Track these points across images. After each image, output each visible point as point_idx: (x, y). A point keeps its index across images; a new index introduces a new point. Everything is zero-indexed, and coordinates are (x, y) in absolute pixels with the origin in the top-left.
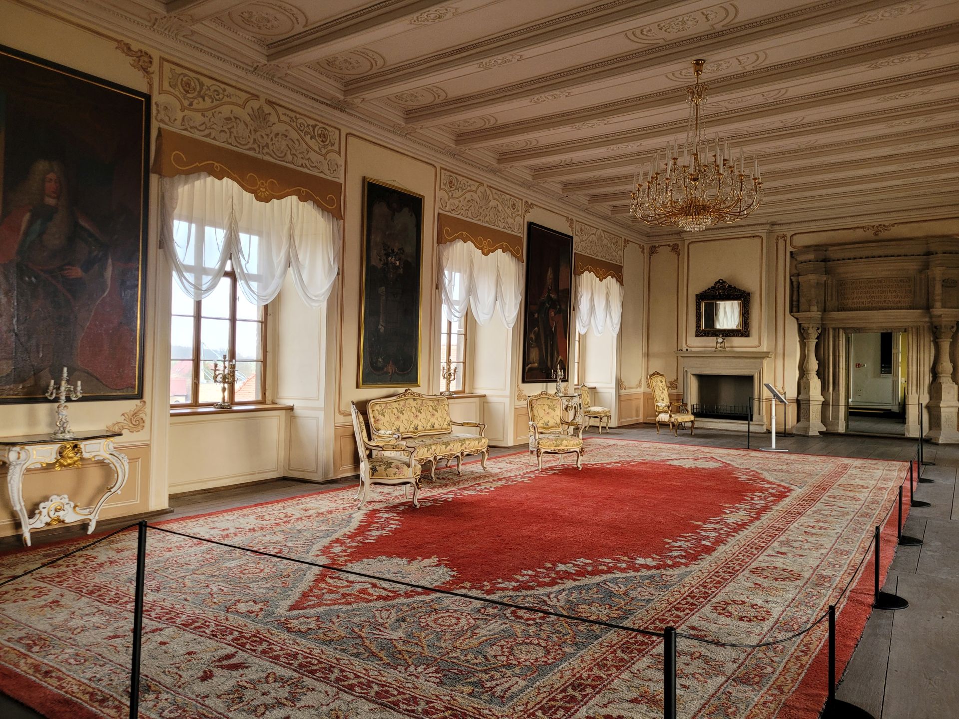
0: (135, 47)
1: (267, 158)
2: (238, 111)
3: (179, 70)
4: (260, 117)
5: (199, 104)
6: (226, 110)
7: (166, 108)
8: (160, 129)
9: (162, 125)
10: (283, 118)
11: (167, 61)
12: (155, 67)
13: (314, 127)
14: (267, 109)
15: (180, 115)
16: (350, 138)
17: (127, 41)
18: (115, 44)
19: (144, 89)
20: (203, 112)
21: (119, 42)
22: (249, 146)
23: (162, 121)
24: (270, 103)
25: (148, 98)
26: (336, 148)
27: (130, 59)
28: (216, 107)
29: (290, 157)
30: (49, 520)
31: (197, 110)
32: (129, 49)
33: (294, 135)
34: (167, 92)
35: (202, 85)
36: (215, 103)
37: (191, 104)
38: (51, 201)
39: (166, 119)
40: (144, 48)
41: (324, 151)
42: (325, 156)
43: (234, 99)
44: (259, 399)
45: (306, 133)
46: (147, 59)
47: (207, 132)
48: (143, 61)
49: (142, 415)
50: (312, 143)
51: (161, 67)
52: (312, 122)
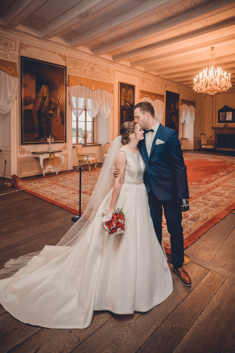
0: (63, 55)
1: (94, 79)
2: (87, 68)
3: (73, 59)
4: (92, 68)
5: (78, 67)
6: (84, 68)
7: (70, 69)
8: (69, 75)
9: (69, 74)
10: (98, 68)
11: (70, 57)
12: (67, 59)
13: (106, 69)
14: (94, 66)
15: (73, 70)
16: (115, 71)
17: (61, 53)
18: (58, 55)
19: (65, 65)
21: (59, 54)
22: (90, 76)
23: (69, 72)
24: (94, 64)
25: (66, 67)
26: (111, 74)
27: (62, 58)
28: (82, 67)
29: (100, 78)
30: (48, 171)
31: (77, 69)
32: (61, 55)
33: (100, 72)
34: (70, 65)
35: (78, 62)
36: (81, 66)
37: (76, 67)
38: (45, 95)
39: (70, 72)
40: (65, 55)
41: (108, 76)
42: (108, 77)
43: (86, 65)
44: (93, 142)
45: (104, 71)
46: (65, 57)
47: (79, 74)
49: (66, 146)
50: (105, 74)
51: (69, 59)
52: (105, 68)
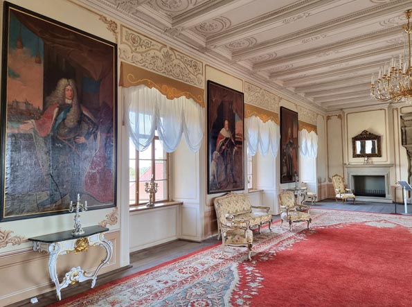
0: (109, 19)
1: (171, 77)
2: (158, 53)
3: (130, 32)
4: (167, 56)
5: (140, 49)
6: (152, 53)
7: (124, 51)
8: (121, 62)
9: (123, 61)
10: (178, 57)
11: (124, 26)
12: (118, 30)
13: (191, 61)
14: (171, 52)
15: (131, 55)
16: (207, 67)
17: (105, 15)
18: (99, 17)
19: (114, 41)
20: (141, 53)
21: (101, 16)
22: (163, 71)
23: (122, 58)
24: (171, 49)
25: (116, 45)
26: (201, 72)
27: (106, 25)
28: (148, 51)
29: (181, 77)
30: (70, 282)
31: (139, 53)
32: (106, 20)
33: (182, 65)
34: (124, 43)
35: (141, 39)
36: (147, 49)
37: (136, 50)
38: (68, 101)
39: (124, 57)
40: (114, 20)
41: (196, 74)
42: (196, 76)
43: (155, 47)
44: (166, 199)
45: (188, 65)
46: (114, 25)
47: (144, 64)
48: (112, 26)
49: (116, 215)
50: (191, 69)
51: (121, 30)
52: (190, 59)
